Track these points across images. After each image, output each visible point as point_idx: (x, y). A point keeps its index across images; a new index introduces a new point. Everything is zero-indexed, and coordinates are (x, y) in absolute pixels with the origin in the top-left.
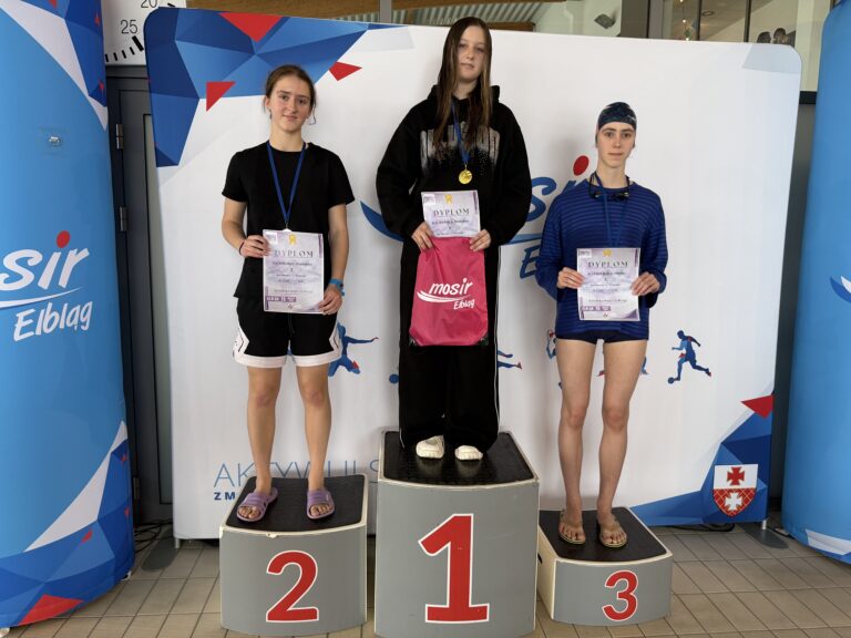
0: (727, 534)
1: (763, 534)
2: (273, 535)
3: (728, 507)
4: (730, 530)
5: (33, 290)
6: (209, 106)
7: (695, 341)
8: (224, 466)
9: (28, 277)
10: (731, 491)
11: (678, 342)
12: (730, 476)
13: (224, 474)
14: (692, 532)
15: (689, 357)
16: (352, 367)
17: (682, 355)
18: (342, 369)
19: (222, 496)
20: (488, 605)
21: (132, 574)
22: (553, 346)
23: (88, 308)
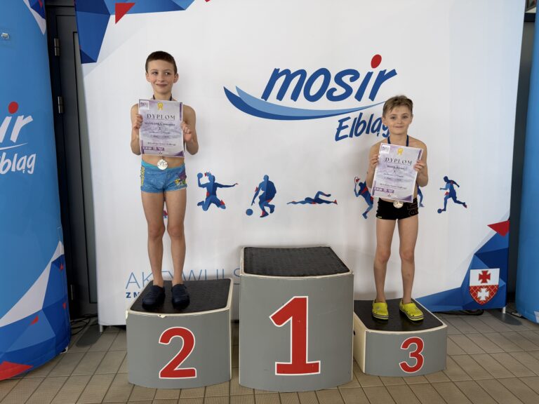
0: (479, 317)
1: (504, 316)
2: (163, 316)
3: (480, 298)
4: (481, 314)
6: (117, 20)
7: (456, 184)
8: (132, 274)
10: (481, 287)
11: (444, 184)
12: (481, 277)
14: (456, 316)
15: (452, 194)
16: (220, 204)
17: (447, 193)
18: (213, 206)
19: (132, 295)
20: (319, 362)
21: (69, 349)
22: (358, 188)
23: (32, 158)
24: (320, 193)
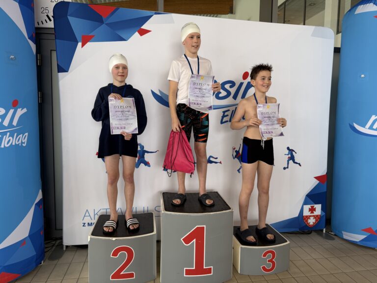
0: (309, 235)
1: (324, 235)
2: (114, 239)
3: (310, 223)
4: (310, 233)
6: (83, 46)
7: (294, 151)
8: (87, 210)
10: (310, 216)
11: (287, 152)
12: (310, 210)
14: (295, 235)
15: (292, 158)
16: (147, 164)
17: (289, 157)
18: (142, 165)
19: (86, 225)
20: (212, 267)
21: (44, 262)
22: (235, 154)
23: (26, 136)
24: (211, 157)
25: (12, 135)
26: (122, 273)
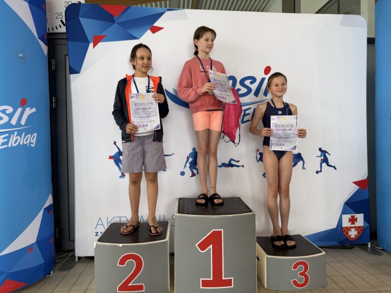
1: (369, 249)
2: (121, 245)
3: (350, 236)
4: (353, 248)
5: (8, 125)
6: (94, 46)
7: (327, 153)
8: (100, 218)
9: (6, 119)
10: (351, 227)
11: (319, 153)
12: (350, 220)
13: (100, 223)
14: (334, 250)
15: (325, 160)
17: (322, 159)
19: (99, 233)
20: (232, 278)
21: (53, 273)
22: (259, 156)
23: (34, 136)
24: (232, 160)
25: (19, 134)
26: (130, 285)
